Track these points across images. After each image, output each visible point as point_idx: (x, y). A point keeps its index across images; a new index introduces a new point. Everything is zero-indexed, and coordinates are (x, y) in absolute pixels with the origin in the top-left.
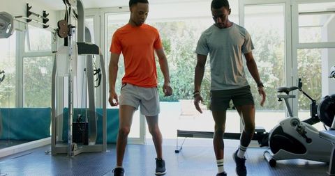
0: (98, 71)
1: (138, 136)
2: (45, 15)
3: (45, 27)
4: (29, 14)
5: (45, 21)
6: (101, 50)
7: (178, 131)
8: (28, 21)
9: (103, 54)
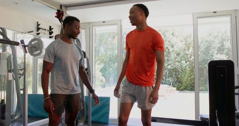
2: (51, 29)
3: (51, 37)
4: (38, 29)
5: (51, 33)
6: (87, 55)
8: (38, 34)
9: (88, 58)
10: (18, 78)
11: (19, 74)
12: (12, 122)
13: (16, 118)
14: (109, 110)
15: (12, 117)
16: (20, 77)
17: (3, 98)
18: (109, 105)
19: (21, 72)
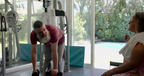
0: (66, 25)
1: (90, 63)
6: (66, 13)
7: (110, 62)
9: (67, 16)
10: (17, 31)
11: (18, 29)
12: (13, 64)
13: (16, 61)
14: (84, 56)
15: (14, 60)
16: (18, 31)
17: (7, 46)
18: (84, 52)
19: (19, 27)
